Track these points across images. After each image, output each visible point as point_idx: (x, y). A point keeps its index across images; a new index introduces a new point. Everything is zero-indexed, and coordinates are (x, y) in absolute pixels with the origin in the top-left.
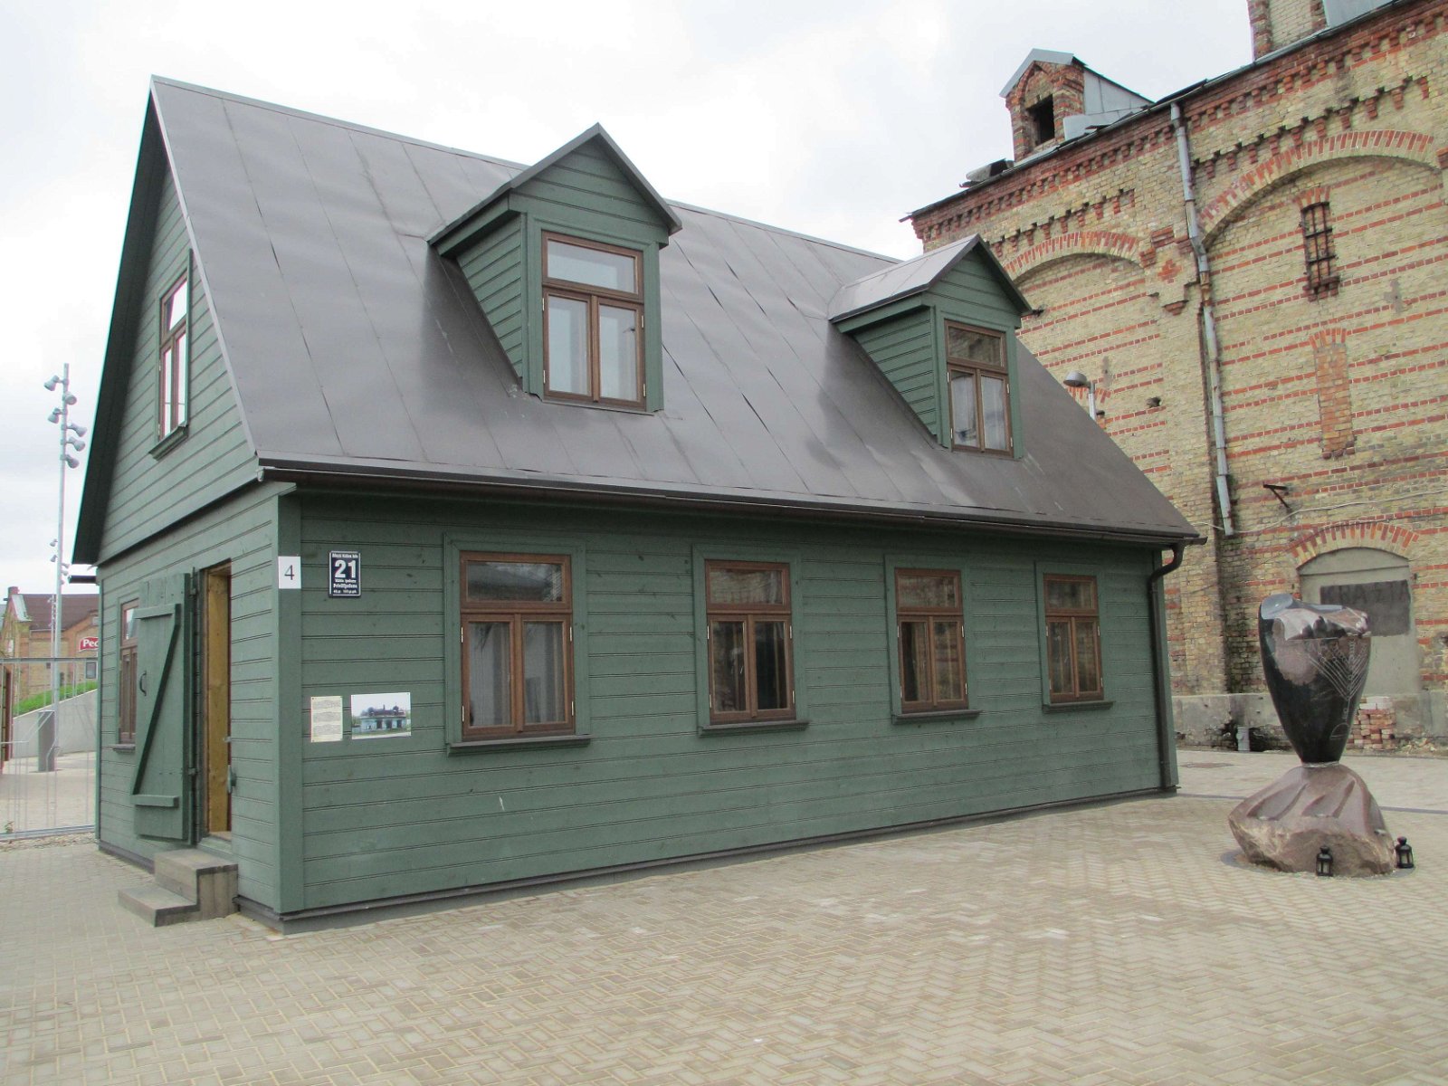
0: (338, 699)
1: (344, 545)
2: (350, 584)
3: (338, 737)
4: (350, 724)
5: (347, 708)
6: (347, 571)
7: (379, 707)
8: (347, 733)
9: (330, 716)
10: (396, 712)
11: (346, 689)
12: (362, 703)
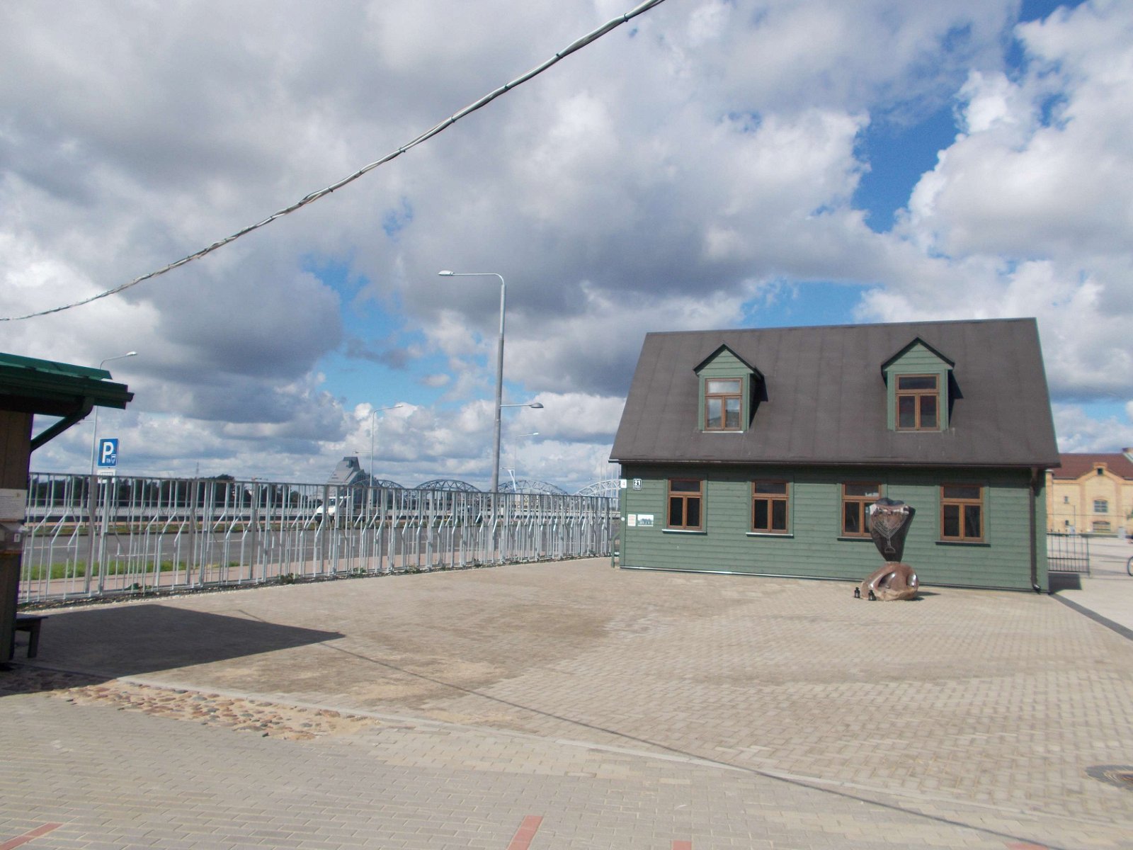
0: (635, 515)
1: (637, 477)
2: (638, 487)
3: (634, 525)
4: (638, 522)
5: (637, 518)
6: (638, 484)
7: (645, 518)
8: (637, 524)
9: (633, 520)
10: (649, 520)
11: (637, 513)
12: (641, 517)
